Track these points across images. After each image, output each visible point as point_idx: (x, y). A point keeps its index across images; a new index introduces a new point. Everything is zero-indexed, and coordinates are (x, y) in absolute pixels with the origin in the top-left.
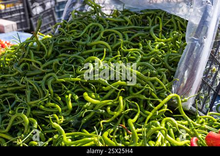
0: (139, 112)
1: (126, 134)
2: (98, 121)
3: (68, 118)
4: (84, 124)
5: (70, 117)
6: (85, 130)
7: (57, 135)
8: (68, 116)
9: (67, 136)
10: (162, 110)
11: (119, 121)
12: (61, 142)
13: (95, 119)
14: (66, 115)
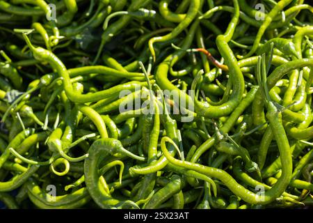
0: (238, 13)
1: (207, 66)
2: (139, 35)
3: (69, 31)
4: (107, 43)
5: (73, 27)
6: (112, 61)
7: (49, 76)
8: (69, 25)
9: (72, 76)
10: (292, 9)
11: (190, 36)
12: (60, 93)
13: (132, 30)
14: (63, 23)
